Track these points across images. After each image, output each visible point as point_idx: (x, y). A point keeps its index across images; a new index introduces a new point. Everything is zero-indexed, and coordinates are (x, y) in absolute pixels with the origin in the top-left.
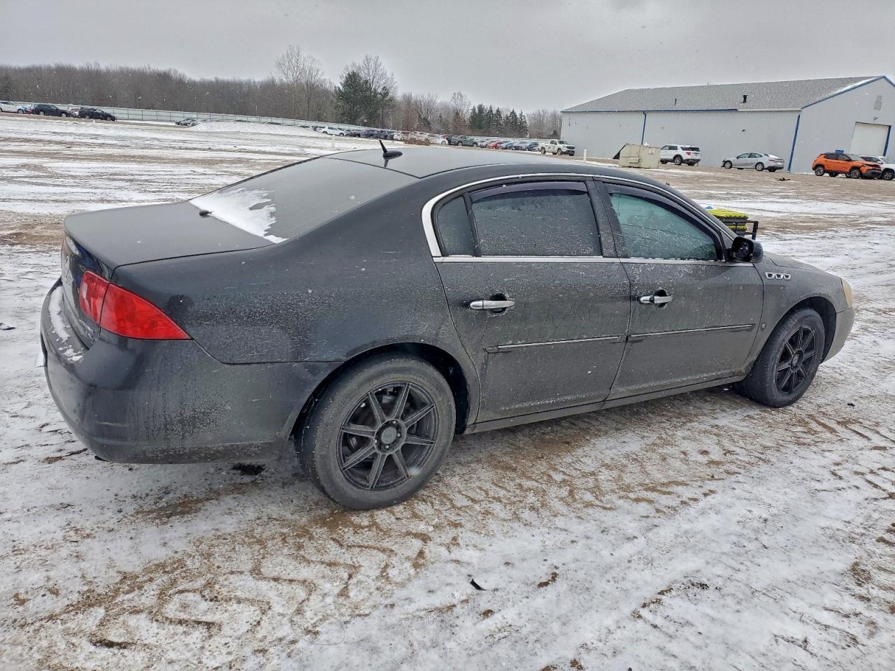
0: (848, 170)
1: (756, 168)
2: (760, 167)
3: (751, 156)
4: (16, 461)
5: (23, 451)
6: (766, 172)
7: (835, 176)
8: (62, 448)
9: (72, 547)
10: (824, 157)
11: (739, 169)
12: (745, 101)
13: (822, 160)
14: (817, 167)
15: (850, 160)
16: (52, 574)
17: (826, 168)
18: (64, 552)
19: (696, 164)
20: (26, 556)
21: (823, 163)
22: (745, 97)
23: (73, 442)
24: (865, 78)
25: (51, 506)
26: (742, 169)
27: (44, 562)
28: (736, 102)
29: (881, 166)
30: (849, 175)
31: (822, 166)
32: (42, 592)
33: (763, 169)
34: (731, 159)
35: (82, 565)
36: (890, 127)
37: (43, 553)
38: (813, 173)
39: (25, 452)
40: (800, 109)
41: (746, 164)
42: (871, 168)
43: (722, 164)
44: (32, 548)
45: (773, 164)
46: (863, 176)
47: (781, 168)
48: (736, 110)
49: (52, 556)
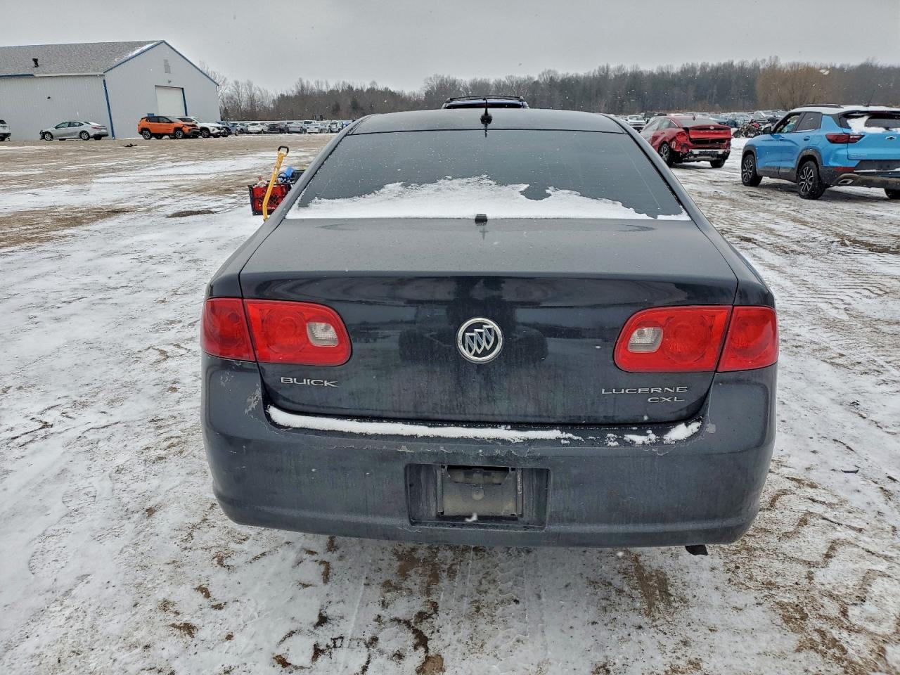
0: (172, 132)
1: (81, 137)
2: (84, 136)
3: (70, 124)
6: (92, 141)
7: (161, 138)
10: (146, 121)
11: (60, 140)
12: (37, 65)
13: (147, 124)
14: (142, 131)
15: (171, 122)
17: (152, 132)
19: (7, 139)
21: (148, 127)
22: (36, 61)
24: (148, 43)
26: (64, 139)
28: (28, 68)
29: (197, 125)
30: (174, 136)
31: (147, 129)
33: (89, 137)
34: (49, 130)
36: (183, 89)
38: (141, 137)
40: (102, 73)
41: (69, 134)
42: (191, 128)
43: (40, 136)
45: (97, 132)
46: (186, 136)
47: (107, 135)
48: (32, 75)
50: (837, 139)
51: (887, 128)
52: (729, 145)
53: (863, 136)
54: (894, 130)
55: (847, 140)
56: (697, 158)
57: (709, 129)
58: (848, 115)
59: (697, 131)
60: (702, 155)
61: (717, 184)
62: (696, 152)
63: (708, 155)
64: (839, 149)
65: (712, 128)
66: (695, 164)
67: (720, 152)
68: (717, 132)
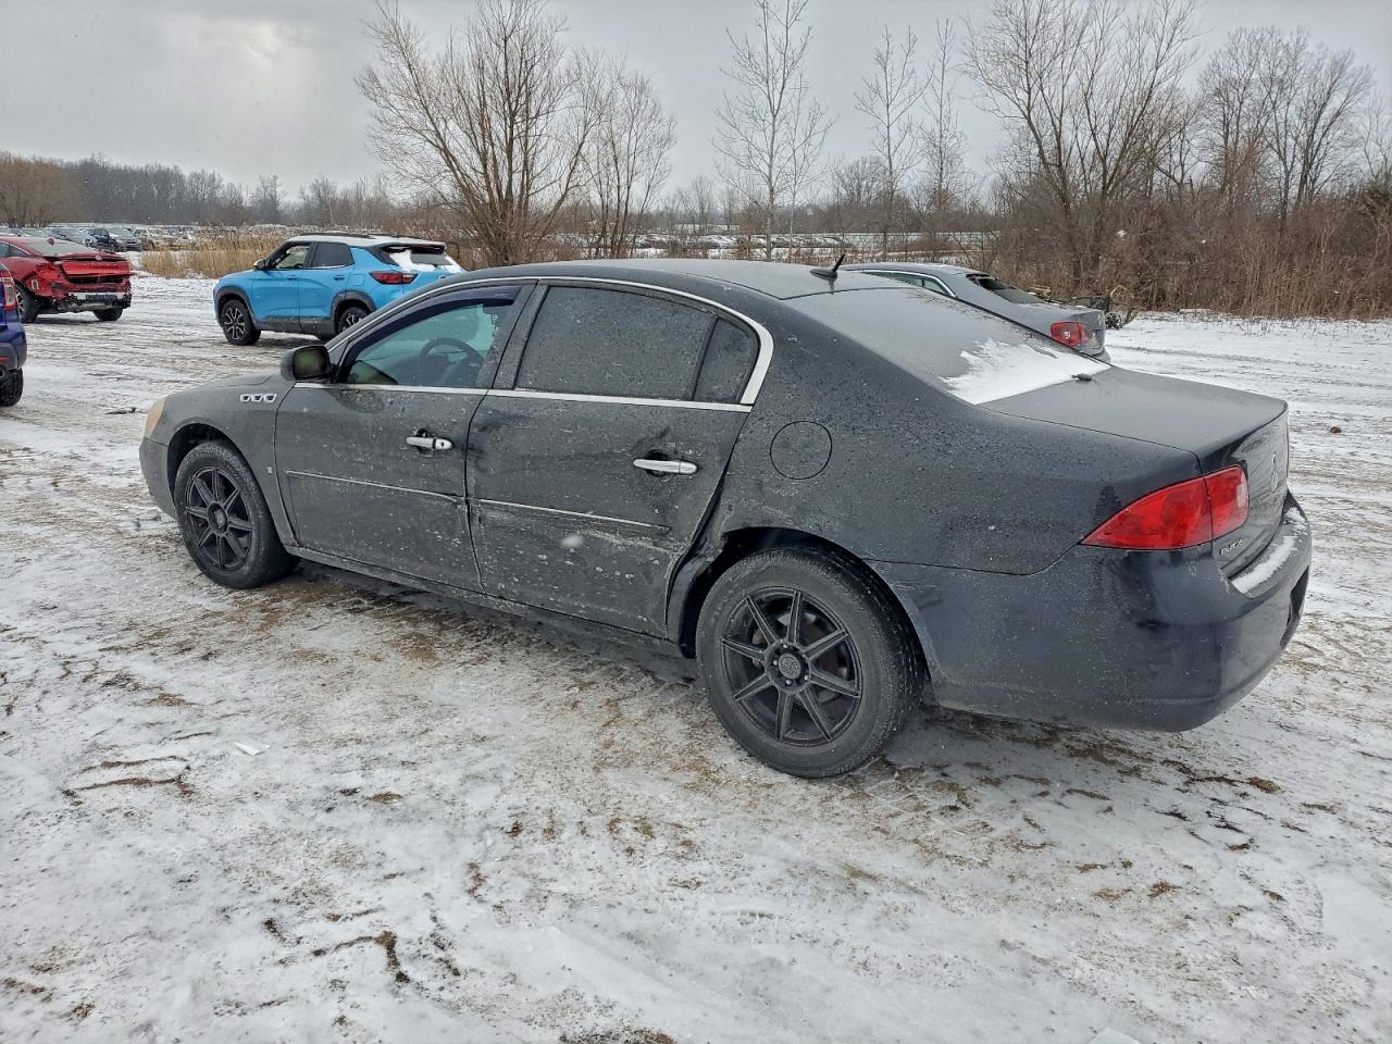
4: (1316, 810)
5: (1297, 821)
8: (1238, 797)
9: (1300, 699)
16: (1332, 691)
18: (1311, 699)
20: (1349, 712)
23: (1215, 800)
25: (1300, 734)
27: (1334, 701)
32: (1345, 685)
35: (1300, 685)
37: (1331, 708)
39: (1295, 819)
44: (1340, 715)
49: (1325, 702)
50: (388, 279)
51: (436, 266)
52: (128, 284)
53: (417, 275)
54: (442, 267)
55: (401, 279)
56: (80, 306)
57: (95, 260)
58: (388, 249)
59: (80, 263)
60: (91, 302)
61: (191, 344)
62: (81, 296)
63: (100, 301)
64: (393, 292)
65: (99, 258)
66: (70, 315)
67: (120, 295)
68: (108, 264)
